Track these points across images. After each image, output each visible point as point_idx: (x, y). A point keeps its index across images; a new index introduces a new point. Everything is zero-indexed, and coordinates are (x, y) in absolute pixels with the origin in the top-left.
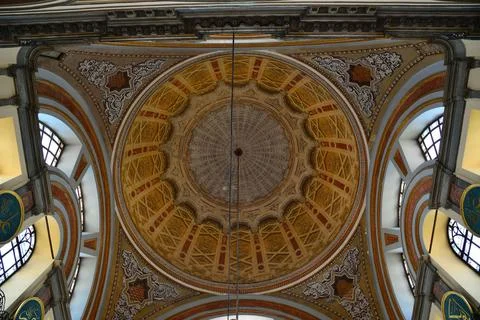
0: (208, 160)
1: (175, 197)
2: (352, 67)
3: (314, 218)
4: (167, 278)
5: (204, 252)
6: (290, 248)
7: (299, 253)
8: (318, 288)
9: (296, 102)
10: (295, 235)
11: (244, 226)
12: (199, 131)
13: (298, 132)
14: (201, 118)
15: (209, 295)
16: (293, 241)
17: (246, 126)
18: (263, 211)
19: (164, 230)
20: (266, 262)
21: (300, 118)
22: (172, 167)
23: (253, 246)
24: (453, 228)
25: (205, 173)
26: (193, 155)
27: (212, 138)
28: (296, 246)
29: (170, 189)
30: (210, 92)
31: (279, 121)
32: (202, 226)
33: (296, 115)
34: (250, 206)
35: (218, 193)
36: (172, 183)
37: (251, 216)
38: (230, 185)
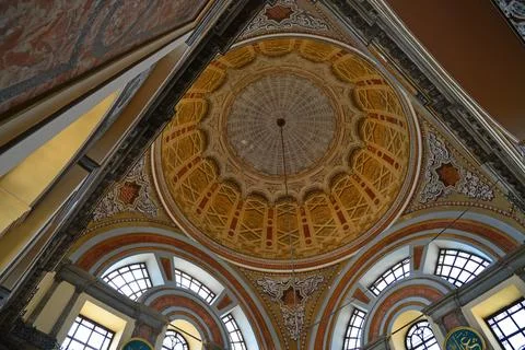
0: (252, 109)
1: (202, 120)
2: (450, 165)
3: (300, 225)
4: (157, 196)
5: (193, 187)
6: (264, 233)
7: (269, 244)
8: (270, 285)
9: (368, 129)
10: (274, 225)
11: (238, 186)
12: (268, 80)
13: (344, 150)
14: (281, 72)
15: (181, 232)
16: (270, 230)
17: (308, 108)
18: (261, 186)
19: (175, 145)
20: (237, 232)
21: (357, 142)
22: (221, 92)
23: (234, 209)
24: (418, 328)
25: (239, 117)
26: (245, 95)
27: (272, 94)
28: (269, 236)
29: (203, 110)
30: (313, 61)
31: (337, 129)
32: (204, 161)
33: (355, 137)
34: (253, 173)
35: (237, 142)
36: (209, 106)
37: (249, 182)
38: (250, 142)
